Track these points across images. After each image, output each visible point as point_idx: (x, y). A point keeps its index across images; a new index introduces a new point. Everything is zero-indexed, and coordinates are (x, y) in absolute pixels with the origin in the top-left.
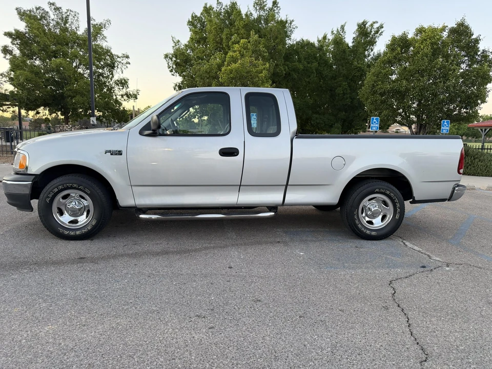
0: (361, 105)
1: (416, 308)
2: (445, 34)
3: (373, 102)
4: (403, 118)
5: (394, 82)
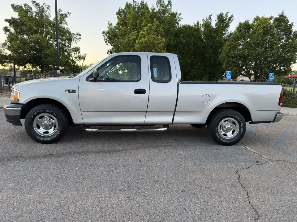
0: (220, 64)
1: (253, 187)
2: (272, 21)
3: (227, 62)
4: (246, 72)
5: (240, 50)
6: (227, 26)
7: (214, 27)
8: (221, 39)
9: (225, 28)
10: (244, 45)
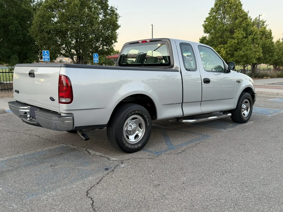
3: (42, 38)
4: (66, 52)
5: (56, 23)
8: (28, 7)
10: (59, 17)
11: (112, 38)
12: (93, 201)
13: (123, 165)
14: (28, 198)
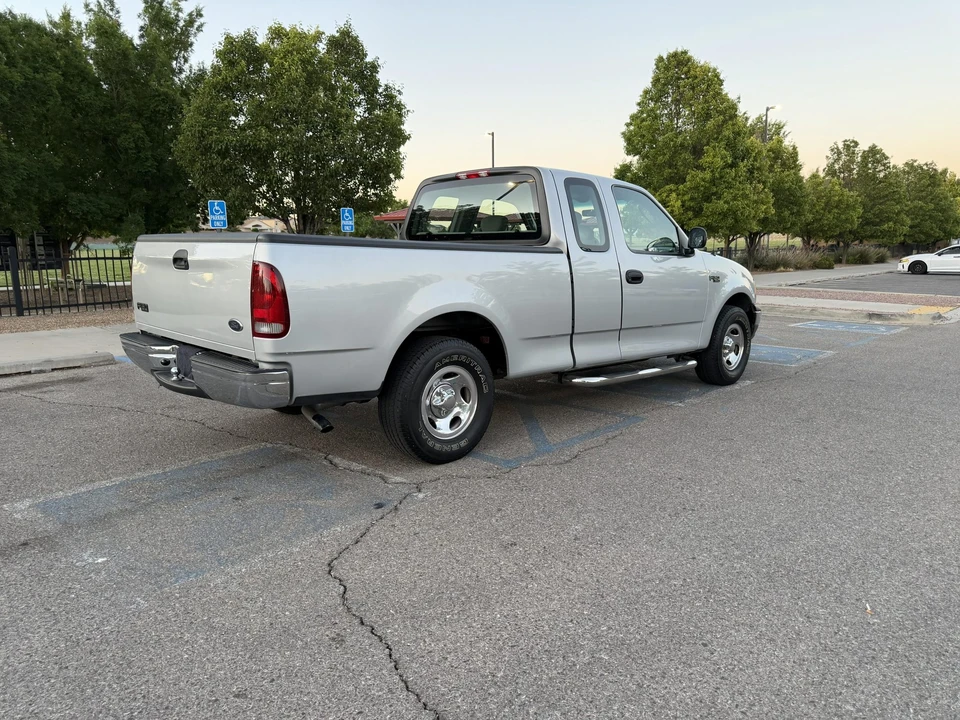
0: (180, 175)
2: (322, 47)
3: (206, 169)
4: (270, 203)
5: (242, 129)
6: (184, 44)
7: (137, 41)
8: (168, 87)
9: (175, 48)
10: (250, 113)
11: (389, 166)
12: (345, 587)
13: (421, 496)
14: (177, 581)
